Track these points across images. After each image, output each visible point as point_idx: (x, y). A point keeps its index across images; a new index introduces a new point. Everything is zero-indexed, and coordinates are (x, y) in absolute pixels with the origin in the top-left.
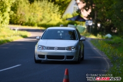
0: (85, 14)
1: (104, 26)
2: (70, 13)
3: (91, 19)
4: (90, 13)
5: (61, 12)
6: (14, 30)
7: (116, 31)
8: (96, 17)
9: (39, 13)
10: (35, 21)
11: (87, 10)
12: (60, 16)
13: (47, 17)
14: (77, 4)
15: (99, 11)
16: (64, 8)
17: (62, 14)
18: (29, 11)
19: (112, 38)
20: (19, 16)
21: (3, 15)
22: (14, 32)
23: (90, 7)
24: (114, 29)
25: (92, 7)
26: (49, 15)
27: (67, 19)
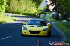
0: (51, 8)
1: (62, 15)
2: (42, 7)
3: (55, 11)
4: (54, 7)
5: (37, 6)
6: (8, 16)
7: (69, 19)
8: (58, 10)
9: (23, 6)
10: (21, 11)
11: (52, 6)
12: (36, 9)
13: (28, 9)
14: (47, 2)
15: (60, 6)
16: (39, 4)
17: (37, 8)
18: (17, 5)
19: (67, 23)
20: (11, 8)
21: (2, 7)
23: (55, 4)
24: (69, 17)
25: (56, 3)
26: (30, 8)
27: (40, 11)
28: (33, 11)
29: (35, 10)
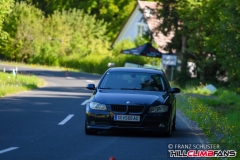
0: (161, 41)
2: (130, 38)
3: (174, 51)
4: (173, 40)
5: (111, 37)
6: (10, 72)
7: (225, 79)
8: (184, 49)
9: (63, 37)
10: (55, 55)
11: (165, 34)
12: (108, 44)
13: (82, 46)
14: (145, 20)
15: (191, 35)
16: (119, 28)
17: (113, 41)
18: (43, 32)
19: (216, 94)
20: (21, 42)
22: (9, 76)
23: (173, 27)
24: (223, 74)
25: (177, 26)
26: (86, 43)
27: (122, 52)
28: (98, 54)
29: (106, 51)
